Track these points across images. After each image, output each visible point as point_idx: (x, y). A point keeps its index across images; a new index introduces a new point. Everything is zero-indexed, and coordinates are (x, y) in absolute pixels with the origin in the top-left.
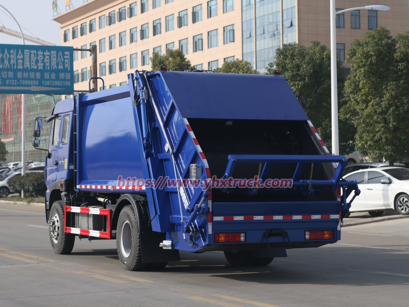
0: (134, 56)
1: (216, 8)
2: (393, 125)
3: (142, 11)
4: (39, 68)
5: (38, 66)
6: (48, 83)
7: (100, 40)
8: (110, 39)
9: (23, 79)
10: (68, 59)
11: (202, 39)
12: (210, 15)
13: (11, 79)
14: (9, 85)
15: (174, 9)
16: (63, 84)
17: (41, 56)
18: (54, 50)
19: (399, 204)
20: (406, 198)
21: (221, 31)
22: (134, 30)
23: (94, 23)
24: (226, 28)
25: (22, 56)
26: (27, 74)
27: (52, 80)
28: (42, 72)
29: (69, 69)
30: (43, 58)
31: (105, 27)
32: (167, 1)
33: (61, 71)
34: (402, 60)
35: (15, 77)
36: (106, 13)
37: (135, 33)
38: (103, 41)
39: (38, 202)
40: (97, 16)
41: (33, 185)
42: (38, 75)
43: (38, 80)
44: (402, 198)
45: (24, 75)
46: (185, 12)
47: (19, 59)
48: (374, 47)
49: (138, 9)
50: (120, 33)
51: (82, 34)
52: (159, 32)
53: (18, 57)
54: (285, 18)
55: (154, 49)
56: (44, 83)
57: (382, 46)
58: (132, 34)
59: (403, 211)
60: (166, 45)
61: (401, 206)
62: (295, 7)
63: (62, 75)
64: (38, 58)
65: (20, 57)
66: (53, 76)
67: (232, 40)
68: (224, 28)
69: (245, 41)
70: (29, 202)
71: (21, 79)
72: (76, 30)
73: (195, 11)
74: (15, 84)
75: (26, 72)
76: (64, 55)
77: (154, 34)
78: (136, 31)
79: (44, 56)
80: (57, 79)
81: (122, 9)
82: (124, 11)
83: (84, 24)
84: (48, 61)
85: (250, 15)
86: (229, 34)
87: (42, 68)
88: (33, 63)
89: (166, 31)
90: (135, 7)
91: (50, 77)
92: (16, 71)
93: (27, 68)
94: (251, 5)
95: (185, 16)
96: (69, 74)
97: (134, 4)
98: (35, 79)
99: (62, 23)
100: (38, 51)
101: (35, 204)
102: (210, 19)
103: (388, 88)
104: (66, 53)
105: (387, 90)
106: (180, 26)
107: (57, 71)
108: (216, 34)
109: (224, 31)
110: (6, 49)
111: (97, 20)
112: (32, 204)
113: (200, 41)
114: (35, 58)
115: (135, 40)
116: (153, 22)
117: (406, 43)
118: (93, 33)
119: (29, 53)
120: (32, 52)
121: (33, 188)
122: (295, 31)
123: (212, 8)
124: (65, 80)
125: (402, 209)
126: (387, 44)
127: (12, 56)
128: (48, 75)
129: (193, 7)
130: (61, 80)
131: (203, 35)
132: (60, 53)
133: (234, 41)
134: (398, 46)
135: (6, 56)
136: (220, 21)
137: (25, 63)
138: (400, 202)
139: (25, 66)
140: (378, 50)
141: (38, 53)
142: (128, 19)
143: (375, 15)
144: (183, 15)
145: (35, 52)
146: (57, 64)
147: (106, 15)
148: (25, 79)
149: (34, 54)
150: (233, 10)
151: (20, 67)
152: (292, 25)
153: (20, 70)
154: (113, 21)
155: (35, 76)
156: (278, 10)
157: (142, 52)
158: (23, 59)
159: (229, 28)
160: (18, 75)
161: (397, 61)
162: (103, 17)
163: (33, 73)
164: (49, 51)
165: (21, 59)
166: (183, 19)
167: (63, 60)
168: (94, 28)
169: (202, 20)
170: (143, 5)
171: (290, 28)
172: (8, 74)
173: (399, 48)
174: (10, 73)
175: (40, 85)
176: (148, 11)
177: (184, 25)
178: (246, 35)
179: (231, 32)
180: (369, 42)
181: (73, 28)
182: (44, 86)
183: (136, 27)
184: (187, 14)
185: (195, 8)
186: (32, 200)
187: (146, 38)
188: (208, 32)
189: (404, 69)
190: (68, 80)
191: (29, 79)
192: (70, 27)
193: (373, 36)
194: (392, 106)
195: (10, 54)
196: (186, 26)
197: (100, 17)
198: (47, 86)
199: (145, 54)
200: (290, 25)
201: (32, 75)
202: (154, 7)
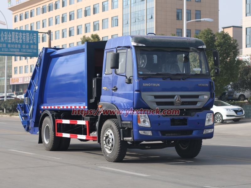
0: (57, 32)
1: (108, 6)
2: (213, 78)
3: (63, 6)
4: (20, 42)
5: (19, 41)
6: (24, 50)
7: (37, 22)
8: (43, 22)
9: (11, 48)
10: (35, 37)
11: (99, 24)
12: (104, 10)
13: (5, 48)
14: (3, 51)
15: (82, 5)
16: (32, 51)
17: (21, 36)
18: (28, 33)
19: (216, 118)
20: (220, 115)
21: (110, 20)
22: (58, 17)
23: (33, 12)
24: (113, 18)
25: (11, 36)
26: (13, 45)
27: (27, 49)
28: (22, 44)
29: (36, 43)
30: (22, 37)
31: (40, 14)
32: (78, 1)
33: (31, 44)
34: (218, 46)
35: (7, 47)
36: (41, 6)
37: (59, 19)
38: (38, 23)
39: (16, 115)
40: (35, 8)
41: (12, 106)
42: (19, 46)
43: (19, 48)
44: (218, 115)
45: (12, 46)
46: (89, 8)
47: (9, 37)
48: (204, 39)
49: (60, 4)
50: (49, 19)
51: (26, 18)
52: (73, 18)
53: (9, 36)
54: (148, 13)
55: (70, 28)
56: (23, 50)
57: (208, 38)
58: (57, 19)
59: (218, 122)
60: (77, 26)
61: (217, 119)
62: (154, 7)
63: (32, 46)
64: (20, 37)
65: (10, 36)
66: (27, 47)
67: (116, 25)
68: (112, 18)
69: (124, 26)
70: (11, 115)
71: (10, 48)
72: (22, 16)
73: (95, 7)
74: (7, 51)
75: (13, 44)
76: (33, 35)
77: (70, 20)
78: (59, 18)
79: (22, 36)
80: (29, 48)
81: (51, 4)
82: (52, 6)
83: (27, 12)
84: (25, 38)
85: (127, 11)
86: (115, 22)
87: (21, 42)
88: (17, 40)
89: (77, 18)
90: (59, 3)
91: (26, 47)
92: (7, 44)
93: (14, 42)
94: (128, 5)
95: (89, 10)
96: (36, 46)
97: (58, 2)
98: (18, 48)
99: (13, 11)
100: (19, 33)
101: (15, 116)
102: (104, 12)
103: (211, 60)
104: (35, 34)
105: (211, 61)
106: (86, 15)
107: (29, 44)
108: (107, 21)
109: (112, 19)
110: (2, 32)
111: (35, 10)
112: (12, 116)
113: (98, 25)
114: (18, 37)
115: (58, 23)
116: (70, 12)
117: (220, 37)
118: (32, 18)
119: (14, 34)
120: (16, 33)
121: (12, 108)
122: (154, 21)
123: (105, 6)
124: (33, 49)
125: (218, 121)
126: (211, 37)
127: (5, 36)
128: (25, 46)
129: (94, 5)
130: (32, 49)
131: (99, 21)
132: (31, 34)
133: (118, 26)
134: (216, 38)
135: (2, 35)
136: (109, 14)
137: (12, 39)
138: (217, 117)
139: (12, 41)
140: (207, 40)
141: (20, 34)
142: (54, 10)
143: (200, 13)
144: (87, 9)
145: (18, 33)
146: (30, 40)
147: (41, 8)
148: (12, 48)
149: (17, 34)
150: (117, 8)
151: (10, 41)
152: (152, 18)
153: (9, 43)
154: (45, 11)
155: (18, 46)
156: (144, 9)
157: (62, 30)
158: (11, 37)
159: (115, 18)
160: (8, 46)
161: (216, 46)
162: (39, 9)
163: (17, 45)
164: (25, 33)
165: (10, 37)
166: (87, 11)
167: (32, 38)
168: (33, 15)
169: (99, 13)
170: (63, 3)
171: (151, 19)
172: (3, 45)
173: (217, 39)
174: (4, 44)
175: (20, 51)
176: (66, 6)
177: (88, 15)
178: (125, 22)
179: (116, 20)
180: (202, 36)
181: (20, 14)
182: (22, 52)
183: (59, 15)
184: (90, 9)
185: (95, 6)
186: (13, 114)
187: (65, 22)
188: (103, 20)
189: (220, 50)
190: (35, 49)
191: (14, 48)
192: (19, 14)
193: (204, 33)
194: (213, 69)
195: (4, 34)
196: (89, 16)
197: (37, 9)
198: (24, 52)
199: (64, 31)
200: (151, 18)
201: (16, 46)
202: (70, 4)
